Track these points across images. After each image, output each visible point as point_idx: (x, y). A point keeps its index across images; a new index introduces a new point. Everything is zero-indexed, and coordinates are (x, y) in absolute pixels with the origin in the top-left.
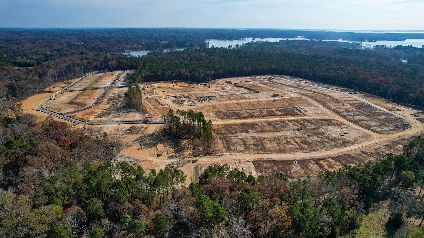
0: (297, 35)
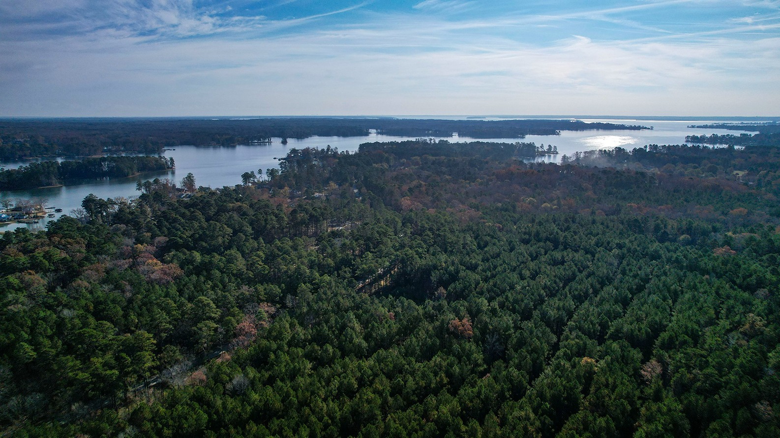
0: (367, 130)
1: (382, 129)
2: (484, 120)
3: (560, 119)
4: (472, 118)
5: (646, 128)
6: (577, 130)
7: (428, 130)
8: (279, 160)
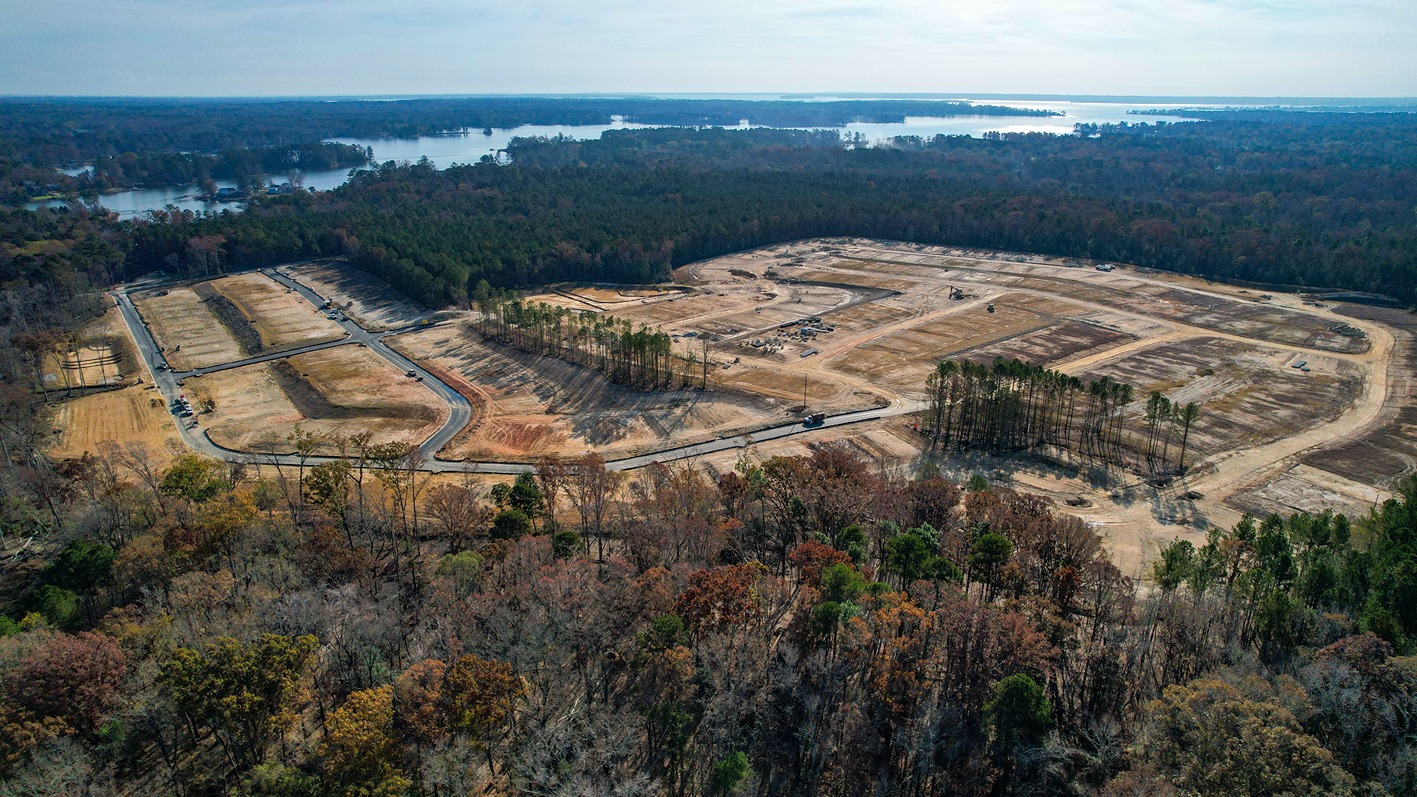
0: (609, 115)
1: (632, 115)
2: (806, 101)
3: (940, 100)
4: (789, 97)
5: (1053, 114)
6: (943, 116)
7: (704, 116)
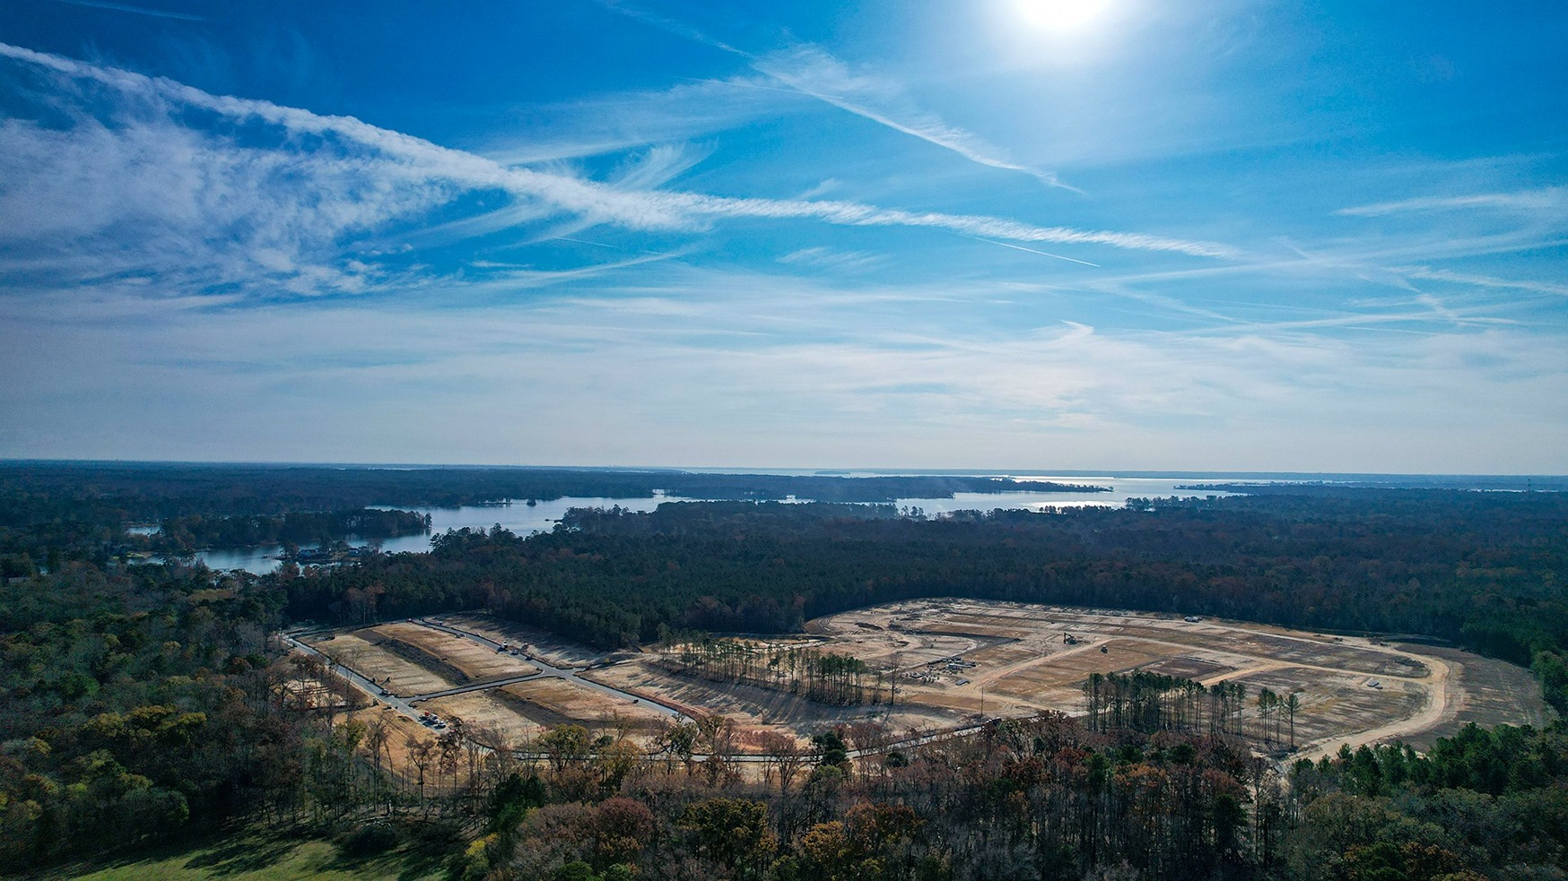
0: (654, 489)
1: (674, 488)
2: (844, 476)
5: (1102, 490)
8: (555, 521)
